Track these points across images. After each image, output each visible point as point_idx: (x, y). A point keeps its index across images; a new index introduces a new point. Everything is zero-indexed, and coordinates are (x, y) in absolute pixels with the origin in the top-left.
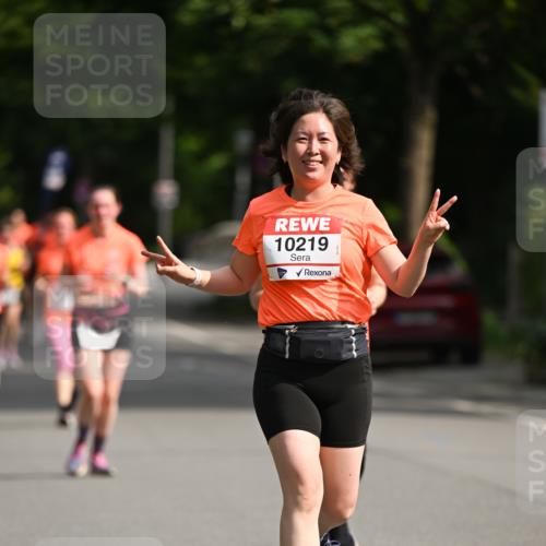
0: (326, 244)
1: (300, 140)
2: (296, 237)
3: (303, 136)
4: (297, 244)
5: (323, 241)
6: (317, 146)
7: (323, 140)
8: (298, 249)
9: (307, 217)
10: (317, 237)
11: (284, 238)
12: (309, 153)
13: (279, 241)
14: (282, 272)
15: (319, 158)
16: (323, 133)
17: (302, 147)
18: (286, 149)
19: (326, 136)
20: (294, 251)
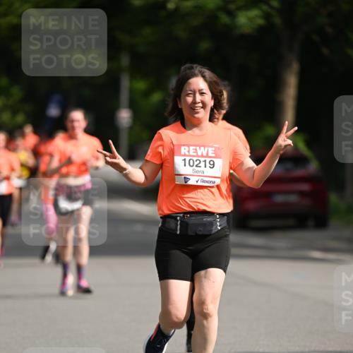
0: (214, 165)
1: (188, 95)
2: (195, 159)
3: (190, 92)
4: (196, 163)
5: (212, 163)
6: (198, 98)
7: (202, 94)
8: (197, 166)
9: (200, 146)
10: (208, 160)
11: (187, 159)
12: (194, 102)
13: (185, 160)
14: (186, 179)
15: (200, 105)
16: (202, 90)
17: (190, 99)
18: (180, 101)
19: (204, 91)
20: (194, 167)
